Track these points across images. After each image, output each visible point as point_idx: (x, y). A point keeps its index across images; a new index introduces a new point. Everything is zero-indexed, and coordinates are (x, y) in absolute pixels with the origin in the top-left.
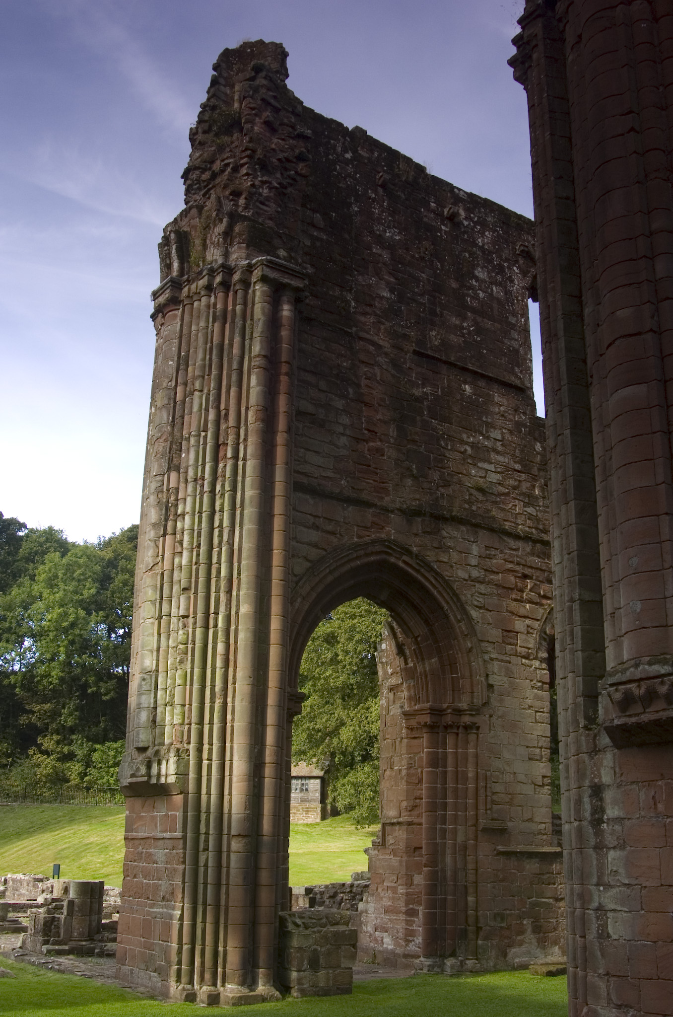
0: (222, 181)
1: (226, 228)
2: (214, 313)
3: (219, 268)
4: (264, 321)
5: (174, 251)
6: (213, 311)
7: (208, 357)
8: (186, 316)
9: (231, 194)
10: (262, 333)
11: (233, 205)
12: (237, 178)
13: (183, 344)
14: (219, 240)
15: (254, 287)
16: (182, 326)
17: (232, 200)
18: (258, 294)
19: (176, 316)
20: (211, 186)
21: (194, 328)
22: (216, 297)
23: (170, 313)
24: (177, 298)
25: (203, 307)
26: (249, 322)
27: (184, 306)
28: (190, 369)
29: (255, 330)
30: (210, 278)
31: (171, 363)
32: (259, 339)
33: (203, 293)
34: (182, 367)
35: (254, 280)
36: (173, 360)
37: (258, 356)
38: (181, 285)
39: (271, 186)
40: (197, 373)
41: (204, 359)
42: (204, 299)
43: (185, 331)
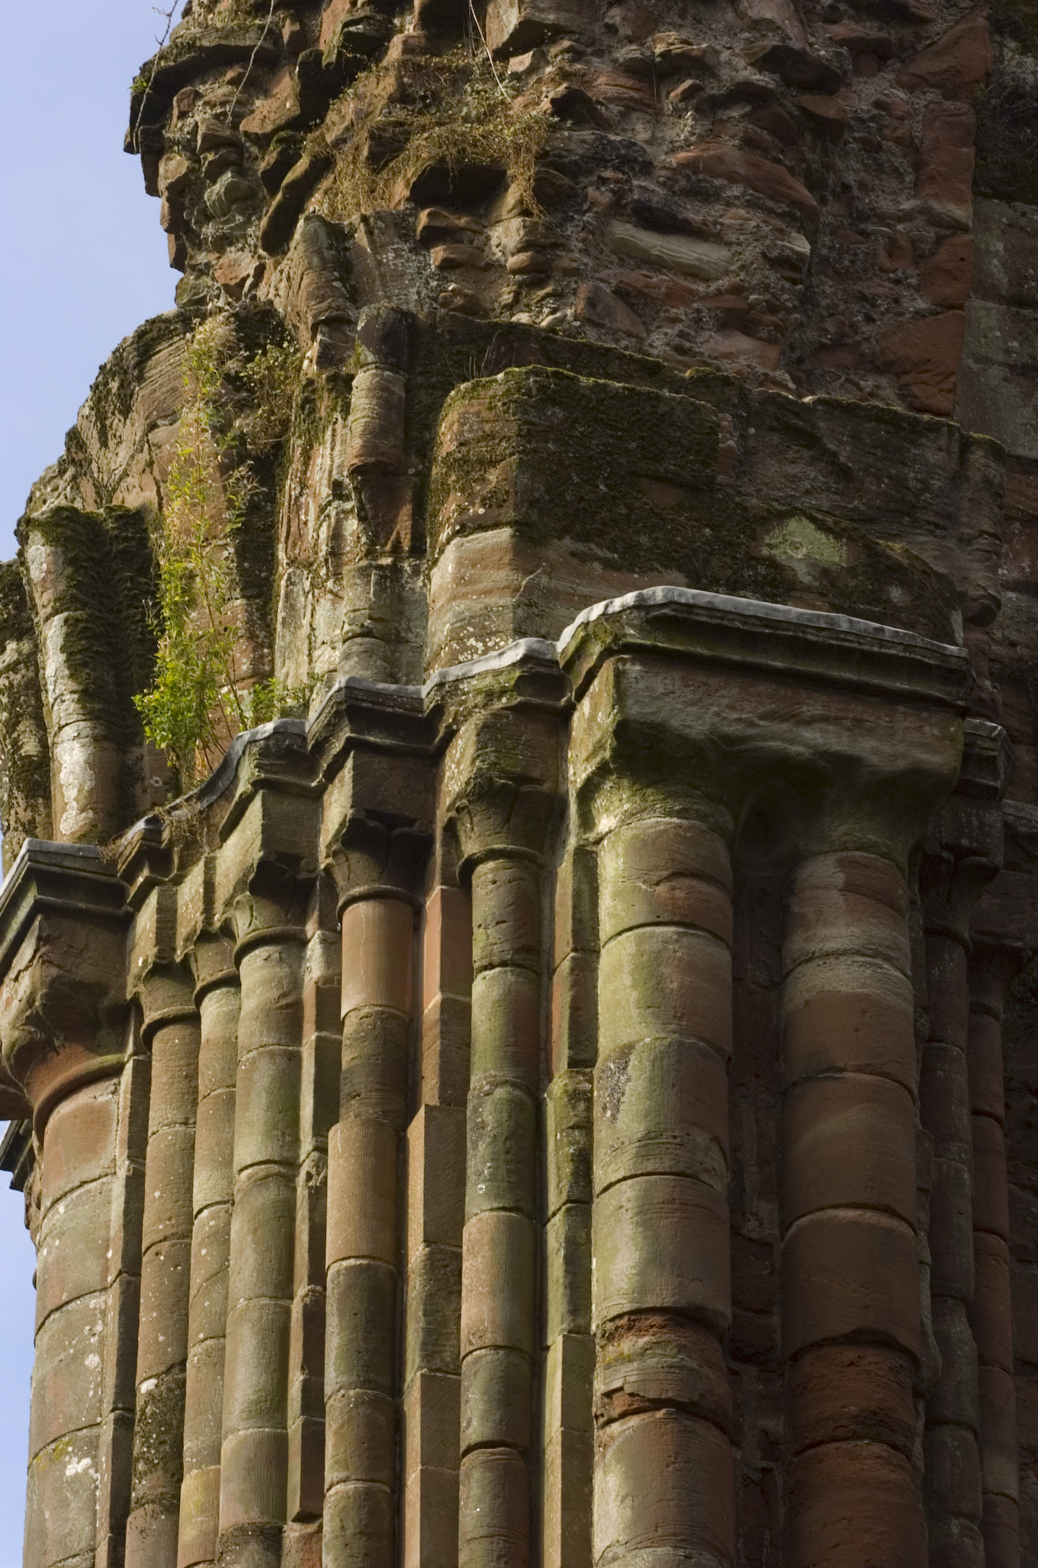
0: (363, 116)
1: (376, 433)
2: (328, 1055)
3: (331, 728)
4: (658, 1060)
5: (53, 663)
6: (321, 1045)
7: (296, 1379)
8: (160, 1111)
9: (420, 195)
10: (648, 1144)
11: (446, 265)
12: (464, 74)
13: (147, 1317)
14: (336, 536)
15: (587, 821)
16: (135, 1185)
17: (432, 236)
18: (611, 865)
19: (98, 1118)
20: (302, 165)
21: (204, 1188)
22: (333, 945)
23: (65, 1108)
24: (98, 989)
25: (251, 1032)
26: (558, 1086)
27: (145, 1044)
28: (191, 1487)
29: (602, 1134)
30: (287, 806)
31: (76, 1467)
32: (628, 1192)
33: (244, 927)
34: (141, 1487)
35: (578, 771)
36: (91, 1448)
37: (633, 1319)
38: (119, 893)
39: (713, 89)
40: (233, 1512)
41: (272, 1404)
42: (255, 969)
43: (153, 1226)
